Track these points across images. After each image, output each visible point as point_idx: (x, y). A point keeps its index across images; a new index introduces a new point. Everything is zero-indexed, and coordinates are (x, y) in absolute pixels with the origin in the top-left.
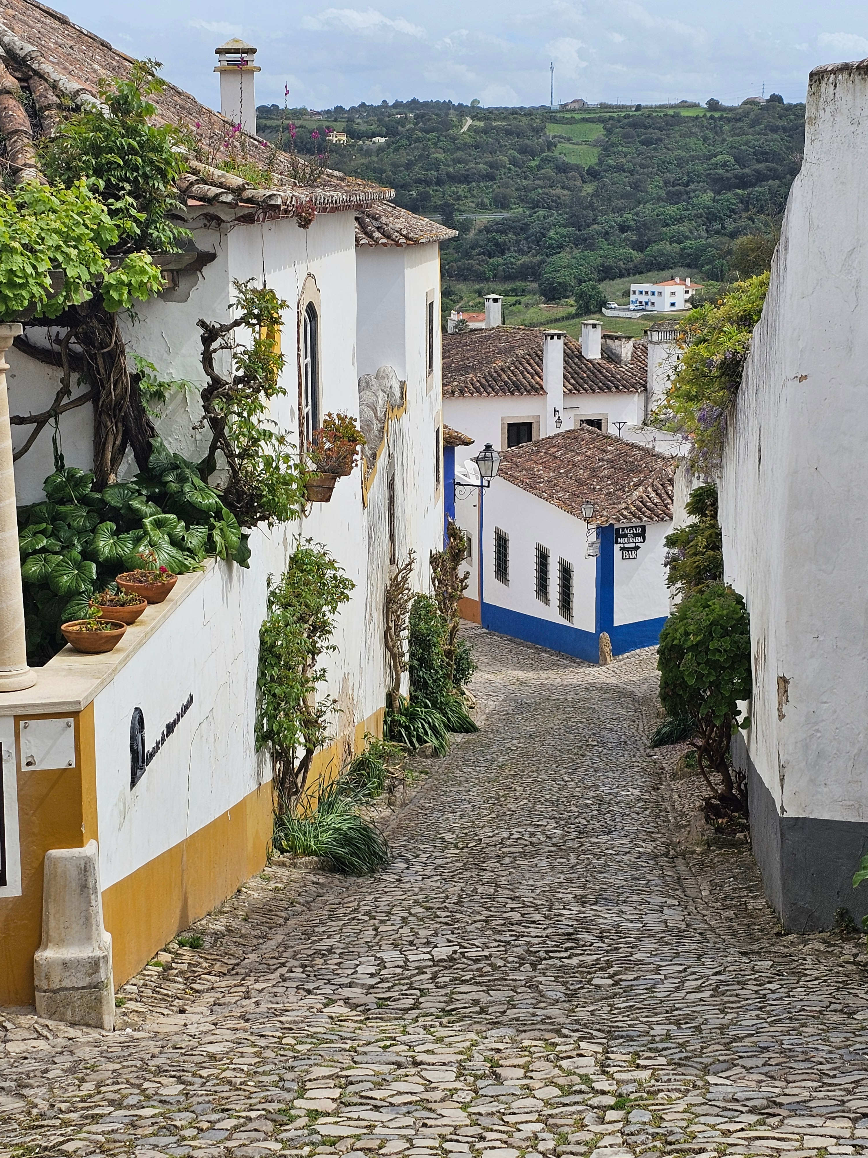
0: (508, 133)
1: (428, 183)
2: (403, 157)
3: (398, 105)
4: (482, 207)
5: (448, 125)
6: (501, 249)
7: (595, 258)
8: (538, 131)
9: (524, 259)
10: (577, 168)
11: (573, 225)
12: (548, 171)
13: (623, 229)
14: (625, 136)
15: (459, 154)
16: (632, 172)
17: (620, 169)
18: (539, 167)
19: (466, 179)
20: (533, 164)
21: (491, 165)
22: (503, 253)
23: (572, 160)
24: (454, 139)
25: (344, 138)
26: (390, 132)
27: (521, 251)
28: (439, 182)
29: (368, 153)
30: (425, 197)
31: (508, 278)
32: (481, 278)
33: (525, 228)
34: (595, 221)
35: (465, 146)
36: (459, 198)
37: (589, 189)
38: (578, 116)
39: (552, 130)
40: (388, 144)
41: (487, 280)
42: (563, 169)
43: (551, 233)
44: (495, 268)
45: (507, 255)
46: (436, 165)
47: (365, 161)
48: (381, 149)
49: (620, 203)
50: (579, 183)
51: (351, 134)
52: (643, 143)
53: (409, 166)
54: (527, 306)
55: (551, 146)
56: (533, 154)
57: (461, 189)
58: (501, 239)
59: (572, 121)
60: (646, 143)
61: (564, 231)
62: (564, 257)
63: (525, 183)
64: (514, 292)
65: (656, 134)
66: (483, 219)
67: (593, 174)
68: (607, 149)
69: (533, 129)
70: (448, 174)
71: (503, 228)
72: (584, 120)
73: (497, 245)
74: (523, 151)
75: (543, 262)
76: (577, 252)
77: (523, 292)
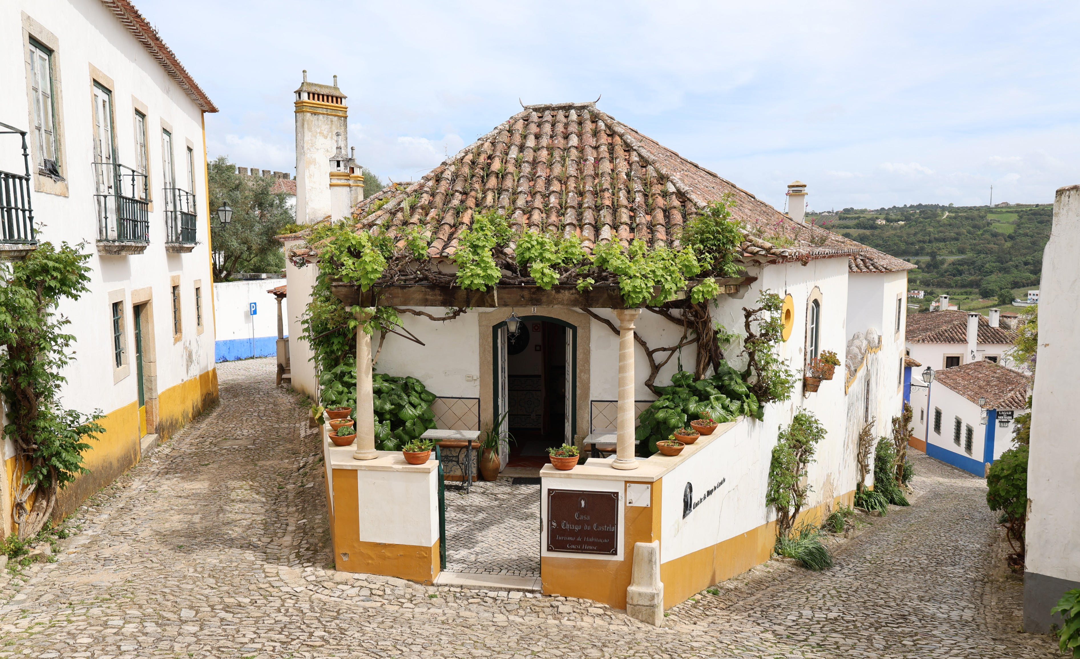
0: (967, 218)
1: (924, 242)
2: (912, 230)
3: (912, 207)
4: (951, 253)
5: (935, 215)
6: (960, 273)
7: (1010, 278)
8: (982, 218)
9: (972, 278)
10: (1002, 235)
11: (999, 262)
12: (987, 236)
13: (1026, 264)
14: (1029, 219)
15: (941, 229)
16: (1032, 237)
17: (1026, 235)
18: (982, 234)
19: (944, 240)
20: (979, 233)
21: (957, 234)
22: (961, 274)
23: (1000, 231)
24: (939, 222)
25: (884, 222)
26: (907, 219)
27: (970, 274)
28: (930, 242)
29: (895, 229)
30: (922, 249)
31: (963, 286)
32: (949, 286)
33: (973, 263)
34: (1011, 260)
35: (944, 225)
36: (940, 249)
37: (1008, 244)
38: (1004, 210)
39: (990, 217)
40: (905, 225)
41: (952, 287)
42: (995, 235)
43: (987, 265)
44: (957, 282)
45: (963, 275)
46: (929, 234)
47: (893, 232)
48: (902, 227)
49: (1024, 251)
50: (1003, 242)
51: (888, 220)
52: (1039, 222)
53: (915, 234)
54: (972, 300)
55: (989, 224)
56: (979, 228)
57: (941, 245)
58: (961, 268)
59: (1001, 213)
60: (1041, 222)
61: (994, 265)
62: (993, 277)
63: (974, 242)
64: (966, 293)
66: (951, 259)
67: (1011, 237)
68: (1019, 225)
69: (980, 217)
70: (935, 238)
71: (961, 263)
72: (1007, 212)
73: (958, 271)
74: (974, 227)
75: (982, 279)
76: (1000, 275)
77: (971, 293)
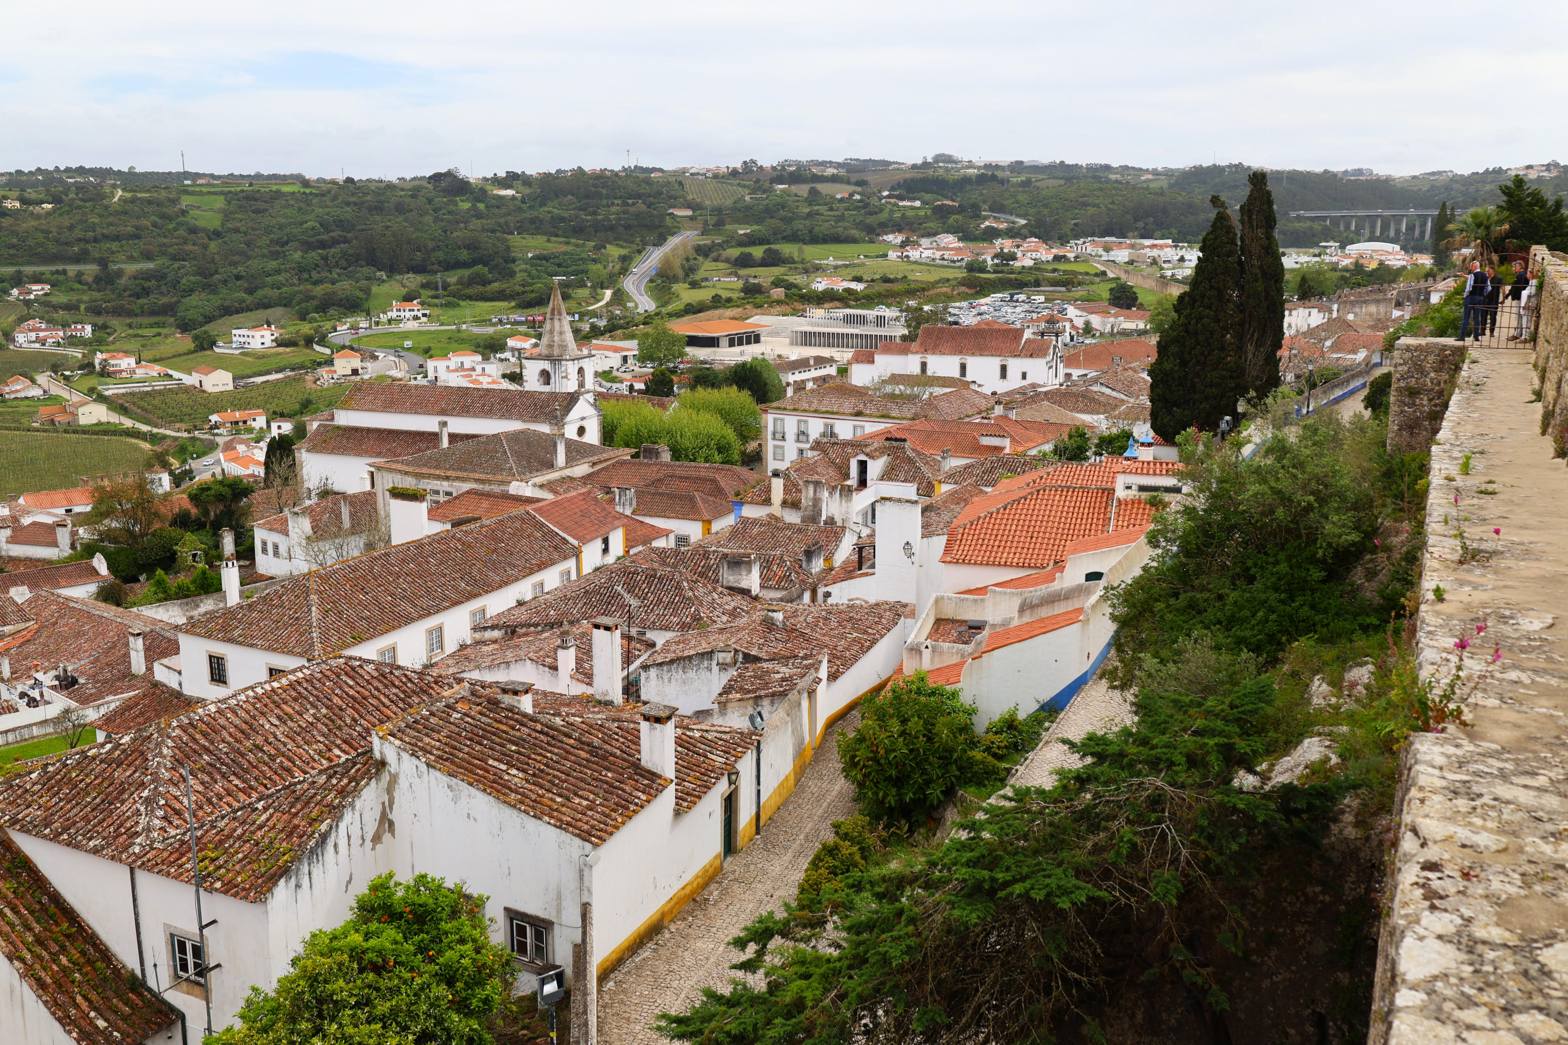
65: (263, 205)
